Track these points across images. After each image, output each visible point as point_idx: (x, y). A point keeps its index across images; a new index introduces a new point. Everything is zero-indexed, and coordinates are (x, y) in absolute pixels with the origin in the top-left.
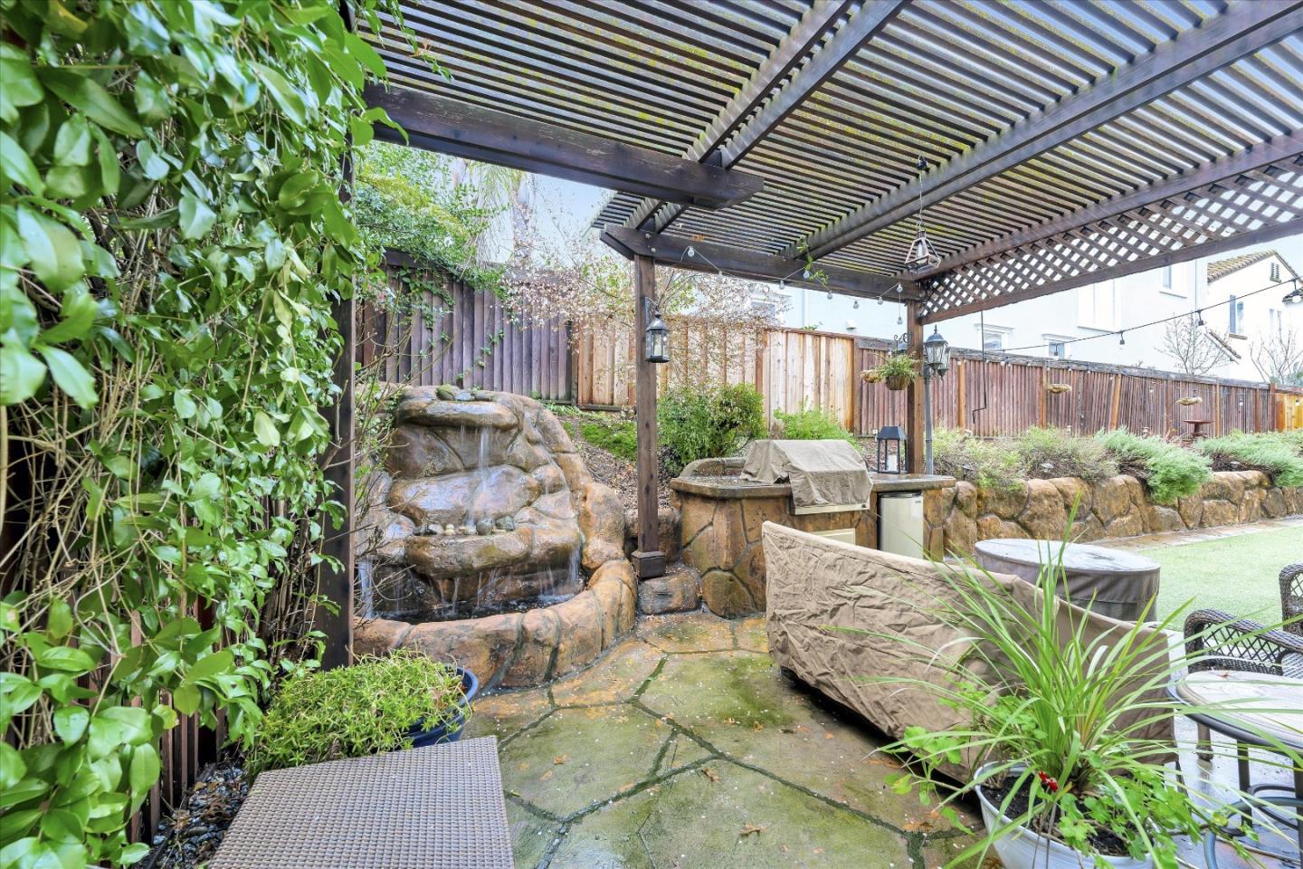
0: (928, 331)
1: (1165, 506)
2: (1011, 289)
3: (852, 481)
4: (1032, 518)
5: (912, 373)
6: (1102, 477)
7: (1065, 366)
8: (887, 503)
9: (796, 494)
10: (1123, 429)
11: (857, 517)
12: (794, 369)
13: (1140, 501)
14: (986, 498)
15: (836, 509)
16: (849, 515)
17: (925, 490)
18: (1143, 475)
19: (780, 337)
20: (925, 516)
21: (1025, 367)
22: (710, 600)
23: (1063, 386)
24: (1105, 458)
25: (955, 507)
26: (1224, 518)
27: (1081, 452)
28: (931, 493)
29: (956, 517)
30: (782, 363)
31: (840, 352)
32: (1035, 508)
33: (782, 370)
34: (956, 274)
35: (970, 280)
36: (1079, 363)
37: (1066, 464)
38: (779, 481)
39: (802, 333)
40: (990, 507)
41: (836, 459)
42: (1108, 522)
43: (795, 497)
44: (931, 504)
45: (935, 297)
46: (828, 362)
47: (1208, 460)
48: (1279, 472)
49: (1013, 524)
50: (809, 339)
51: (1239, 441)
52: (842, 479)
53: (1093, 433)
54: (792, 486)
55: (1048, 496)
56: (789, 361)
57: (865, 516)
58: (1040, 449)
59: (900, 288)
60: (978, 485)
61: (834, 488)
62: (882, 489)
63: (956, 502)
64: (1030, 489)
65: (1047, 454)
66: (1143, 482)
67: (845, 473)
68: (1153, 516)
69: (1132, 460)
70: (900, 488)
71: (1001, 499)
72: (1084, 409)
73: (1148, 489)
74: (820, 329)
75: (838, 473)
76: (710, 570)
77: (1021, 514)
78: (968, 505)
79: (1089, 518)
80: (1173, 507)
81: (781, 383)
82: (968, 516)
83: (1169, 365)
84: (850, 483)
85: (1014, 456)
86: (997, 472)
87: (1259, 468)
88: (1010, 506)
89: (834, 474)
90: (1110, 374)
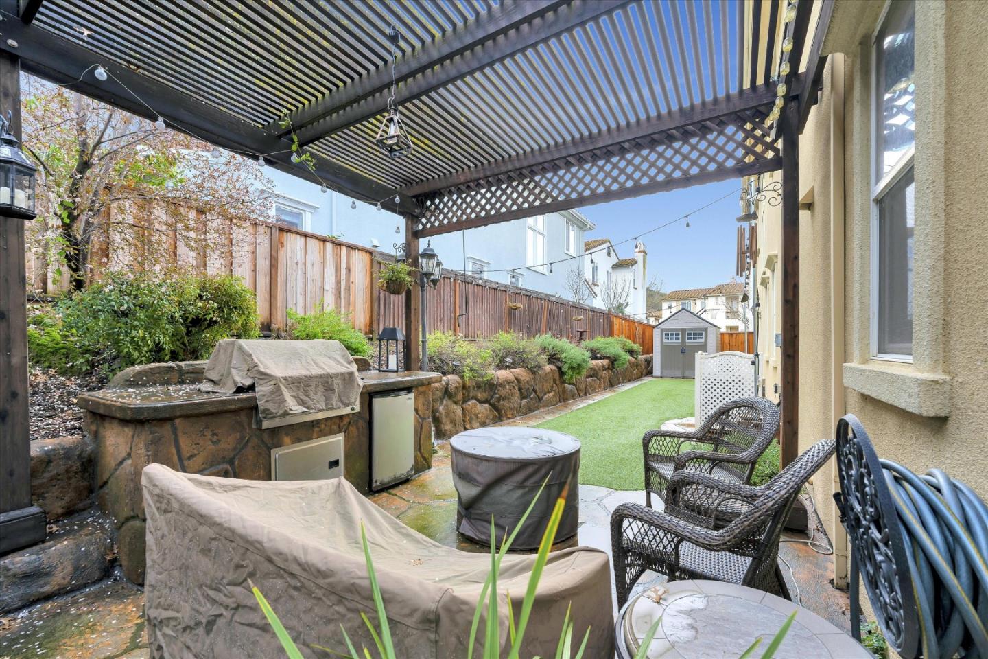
0: (423, 243)
1: (570, 384)
2: (483, 214)
3: (338, 385)
4: (499, 399)
5: (408, 279)
6: (539, 366)
7: (519, 292)
8: (378, 403)
9: (261, 405)
10: (549, 335)
11: (346, 420)
12: (313, 272)
13: (558, 382)
14: (469, 387)
15: (320, 416)
16: (337, 421)
17: (417, 387)
18: (559, 364)
19: (300, 241)
20: (416, 410)
21: (498, 290)
22: (124, 563)
23: (518, 305)
24: (540, 354)
25: (446, 398)
26: (595, 389)
27: (528, 350)
28: (420, 389)
29: (447, 405)
30: (300, 266)
31: (359, 262)
32: (502, 392)
33: (300, 272)
34: (444, 196)
35: (455, 203)
36: (527, 291)
37: (519, 359)
38: (240, 390)
39: (323, 240)
40: (471, 395)
41: (322, 361)
42: (542, 398)
43: (261, 407)
44: (421, 399)
45: (428, 214)
46: (349, 270)
47: (589, 354)
48: (616, 360)
49: (487, 405)
50: (329, 246)
51: (599, 342)
52: (326, 382)
53: (534, 337)
54: (257, 395)
55: (509, 383)
56: (309, 265)
57: (355, 418)
58: (505, 348)
59: (397, 200)
60: (462, 377)
61: (316, 394)
62: (374, 389)
63: (447, 392)
64: (498, 378)
65: (509, 352)
66: (560, 368)
67: (329, 376)
68: (564, 391)
69: (555, 355)
70: (392, 387)
71: (479, 387)
72: (529, 321)
73: (562, 373)
74: (342, 239)
75: (321, 376)
76: (128, 519)
77: (492, 397)
78: (456, 394)
79: (532, 396)
80: (573, 384)
81: (300, 285)
82: (456, 403)
83: (568, 296)
84: (336, 387)
85: (488, 353)
86: (476, 367)
87: (608, 358)
88: (485, 392)
89: (315, 377)
90: (542, 299)
